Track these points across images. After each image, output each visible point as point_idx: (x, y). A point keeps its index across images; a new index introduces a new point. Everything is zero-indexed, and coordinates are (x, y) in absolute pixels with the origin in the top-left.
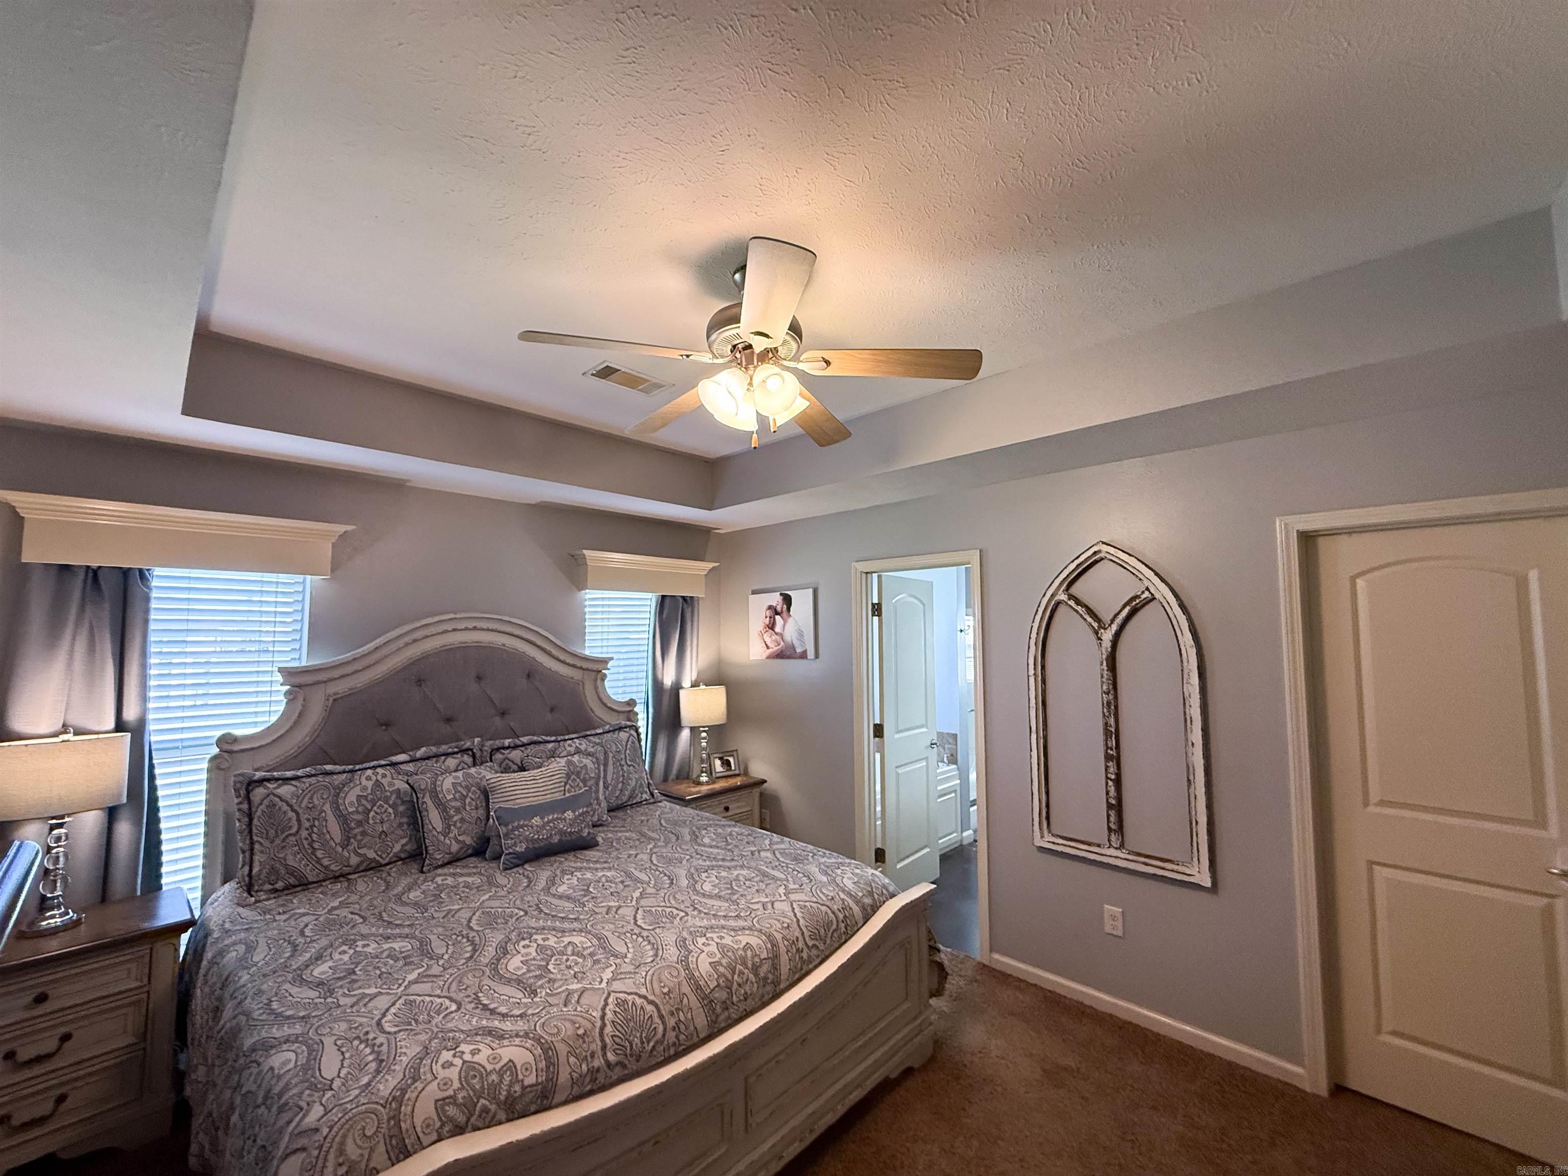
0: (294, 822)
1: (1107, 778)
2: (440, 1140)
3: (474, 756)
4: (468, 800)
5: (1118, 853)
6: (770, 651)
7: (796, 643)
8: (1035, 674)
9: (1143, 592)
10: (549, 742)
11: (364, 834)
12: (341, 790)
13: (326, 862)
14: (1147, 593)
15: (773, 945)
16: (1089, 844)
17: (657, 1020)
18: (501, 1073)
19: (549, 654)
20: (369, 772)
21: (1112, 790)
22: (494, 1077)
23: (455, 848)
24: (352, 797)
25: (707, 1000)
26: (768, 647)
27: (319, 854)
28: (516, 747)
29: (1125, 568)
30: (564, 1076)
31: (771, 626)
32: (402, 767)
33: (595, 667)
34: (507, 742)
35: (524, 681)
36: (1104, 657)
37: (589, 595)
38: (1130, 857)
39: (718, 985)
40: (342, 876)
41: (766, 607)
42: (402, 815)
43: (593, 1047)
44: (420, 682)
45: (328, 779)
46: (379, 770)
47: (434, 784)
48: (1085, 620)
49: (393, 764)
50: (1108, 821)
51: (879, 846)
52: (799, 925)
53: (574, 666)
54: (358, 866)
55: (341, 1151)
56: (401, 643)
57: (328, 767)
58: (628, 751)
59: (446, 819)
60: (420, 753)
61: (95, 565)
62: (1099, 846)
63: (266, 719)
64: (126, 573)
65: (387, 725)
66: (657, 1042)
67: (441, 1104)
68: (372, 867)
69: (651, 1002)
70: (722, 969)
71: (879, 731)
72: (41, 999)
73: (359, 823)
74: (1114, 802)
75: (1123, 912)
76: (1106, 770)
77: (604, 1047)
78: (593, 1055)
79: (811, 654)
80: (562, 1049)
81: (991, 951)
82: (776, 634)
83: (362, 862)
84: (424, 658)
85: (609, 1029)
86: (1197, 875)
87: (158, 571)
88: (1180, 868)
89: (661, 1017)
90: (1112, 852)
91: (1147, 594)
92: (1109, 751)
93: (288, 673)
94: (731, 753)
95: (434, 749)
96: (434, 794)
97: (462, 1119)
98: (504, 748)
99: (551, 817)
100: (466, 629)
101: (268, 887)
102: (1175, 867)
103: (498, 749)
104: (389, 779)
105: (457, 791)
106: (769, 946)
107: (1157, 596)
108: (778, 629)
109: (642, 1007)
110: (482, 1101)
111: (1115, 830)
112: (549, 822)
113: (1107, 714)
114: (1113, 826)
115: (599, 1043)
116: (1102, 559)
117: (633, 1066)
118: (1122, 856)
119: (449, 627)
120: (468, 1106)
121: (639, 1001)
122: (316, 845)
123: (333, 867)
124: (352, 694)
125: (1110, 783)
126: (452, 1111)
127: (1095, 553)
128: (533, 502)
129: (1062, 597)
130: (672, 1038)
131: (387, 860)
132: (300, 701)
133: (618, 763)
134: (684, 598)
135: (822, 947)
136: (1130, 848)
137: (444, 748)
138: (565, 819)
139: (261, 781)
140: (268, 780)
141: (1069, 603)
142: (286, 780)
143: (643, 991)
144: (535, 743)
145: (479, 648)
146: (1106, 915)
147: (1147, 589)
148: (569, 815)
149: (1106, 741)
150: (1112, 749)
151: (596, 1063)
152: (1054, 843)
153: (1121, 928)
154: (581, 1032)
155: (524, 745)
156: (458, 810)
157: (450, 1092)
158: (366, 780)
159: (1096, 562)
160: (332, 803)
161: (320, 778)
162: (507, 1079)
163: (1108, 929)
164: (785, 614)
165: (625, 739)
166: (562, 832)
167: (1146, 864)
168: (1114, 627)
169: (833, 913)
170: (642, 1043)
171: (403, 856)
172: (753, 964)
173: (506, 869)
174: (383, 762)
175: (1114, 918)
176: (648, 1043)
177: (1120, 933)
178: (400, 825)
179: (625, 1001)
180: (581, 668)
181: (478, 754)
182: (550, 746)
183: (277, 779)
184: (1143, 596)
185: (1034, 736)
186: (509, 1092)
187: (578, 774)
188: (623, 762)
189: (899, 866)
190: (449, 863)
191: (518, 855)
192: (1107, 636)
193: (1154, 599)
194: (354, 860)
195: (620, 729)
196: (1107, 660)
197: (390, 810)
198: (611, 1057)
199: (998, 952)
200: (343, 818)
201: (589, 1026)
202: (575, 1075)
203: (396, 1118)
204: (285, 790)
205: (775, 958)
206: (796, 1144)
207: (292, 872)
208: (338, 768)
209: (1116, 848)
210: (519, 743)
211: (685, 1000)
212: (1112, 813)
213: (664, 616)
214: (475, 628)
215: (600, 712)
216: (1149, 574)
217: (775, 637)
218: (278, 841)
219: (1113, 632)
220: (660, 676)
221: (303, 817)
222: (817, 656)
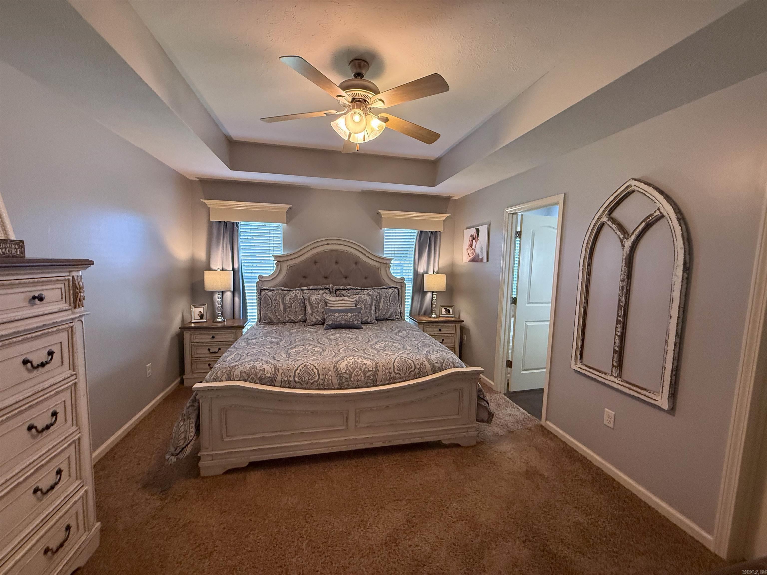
0: (271, 303)
1: (616, 334)
2: (239, 380)
3: (330, 291)
4: (320, 305)
5: (616, 380)
6: (470, 258)
7: (480, 254)
8: (583, 269)
9: (655, 212)
10: (358, 289)
11: (290, 310)
12: (285, 296)
13: (279, 317)
14: (658, 211)
15: (377, 367)
16: (600, 372)
17: (316, 374)
18: (260, 370)
19: (365, 255)
20: (294, 291)
21: (618, 342)
22: (258, 371)
23: (315, 320)
24: (288, 298)
25: (339, 375)
26: (469, 256)
27: (277, 314)
28: (345, 289)
29: (646, 195)
30: (279, 378)
31: (471, 246)
32: (305, 291)
33: (385, 262)
34: (341, 287)
35: (354, 265)
36: (624, 257)
37: (386, 230)
38: (621, 383)
39: (346, 372)
40: (284, 323)
41: (470, 236)
42: (302, 307)
43: (291, 374)
44: (315, 263)
45: (282, 291)
46: (297, 291)
47: (310, 297)
48: (616, 233)
49: (302, 290)
50: (613, 361)
51: (510, 359)
52: (393, 364)
53: (376, 261)
54: (288, 321)
55: (216, 374)
56: (309, 248)
57: (283, 288)
58: (391, 297)
59: (312, 309)
60: (311, 288)
61: (226, 221)
62: (605, 374)
63: (269, 272)
64: (233, 223)
65: (305, 277)
66: (315, 381)
67: (242, 372)
68: (293, 322)
69: (317, 369)
70: (349, 368)
71: (514, 301)
72: (213, 337)
73: (289, 307)
74: (617, 349)
75: (615, 414)
76: (616, 329)
77: (295, 376)
78: (290, 376)
79: (485, 260)
80: (281, 371)
81: (546, 420)
82: (473, 249)
83: (289, 320)
84: (318, 254)
85: (298, 371)
86: (660, 401)
87: (242, 223)
88: (650, 395)
89: (319, 374)
90: (612, 379)
91: (658, 213)
92: (619, 318)
93: (276, 257)
94: (451, 307)
95: (316, 287)
96: (309, 301)
97: (246, 378)
98: (340, 289)
99: (342, 314)
100: (332, 244)
101: (264, 321)
102: (647, 394)
103: (338, 289)
104: (299, 294)
105: (317, 301)
106: (375, 366)
107: (665, 214)
108: (473, 247)
109: (312, 369)
110: (252, 376)
111: (615, 367)
112: (341, 316)
113: (621, 295)
114: (615, 364)
115: (293, 374)
116: (633, 191)
117: (305, 386)
118: (617, 382)
119: (326, 243)
120: (249, 375)
121: (312, 367)
122: (276, 312)
123: (281, 319)
124: (295, 265)
125: (617, 338)
126: (244, 374)
127: (627, 187)
128: (360, 191)
129: (605, 219)
130: (321, 382)
131: (297, 321)
132: (279, 267)
133: (385, 301)
134: (431, 232)
135: (403, 375)
136: (624, 379)
137: (319, 287)
138: (347, 316)
139: (264, 289)
140: (266, 290)
141: (608, 223)
142: (271, 290)
143: (316, 365)
144: (352, 289)
145: (337, 251)
146: (605, 413)
147: (659, 209)
148: (349, 314)
149: (618, 311)
150: (620, 317)
151: (291, 379)
152: (581, 368)
153: (612, 423)
154: (289, 369)
155: (348, 289)
156: (316, 307)
157: (245, 370)
158: (293, 294)
159: (629, 194)
160: (282, 299)
161: (280, 291)
162: (261, 372)
163: (605, 422)
164: (476, 239)
165: (391, 292)
166: (345, 320)
167: (630, 389)
168: (633, 237)
169: (414, 364)
170: (309, 379)
171: (302, 320)
172: (364, 370)
173: (325, 329)
174: (299, 289)
175: (609, 417)
176: (311, 380)
177: (611, 425)
178: (301, 310)
179: (308, 366)
180: (379, 262)
181: (331, 290)
182: (357, 291)
183: (268, 290)
184: (655, 214)
185: (578, 306)
186: (261, 376)
187: (362, 302)
188: (388, 301)
189: (522, 372)
190: (313, 325)
191: (329, 325)
192: (628, 243)
193: (663, 216)
194: (287, 319)
195: (390, 288)
196: (625, 259)
197: (299, 305)
198: (296, 379)
199: (550, 421)
200: (284, 305)
201: (292, 368)
202: (282, 380)
203: (230, 371)
204: (270, 293)
205: (376, 371)
206: (381, 443)
207: (270, 318)
208: (286, 289)
209: (615, 377)
210: (346, 288)
211: (330, 373)
212: (616, 356)
213: (421, 241)
214: (335, 244)
215: (387, 281)
216: (660, 198)
217: (472, 251)
218: (266, 308)
219: (632, 240)
220: (416, 268)
221: (273, 302)
222: (488, 260)
